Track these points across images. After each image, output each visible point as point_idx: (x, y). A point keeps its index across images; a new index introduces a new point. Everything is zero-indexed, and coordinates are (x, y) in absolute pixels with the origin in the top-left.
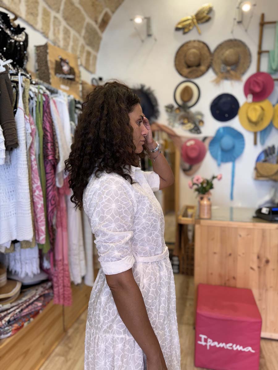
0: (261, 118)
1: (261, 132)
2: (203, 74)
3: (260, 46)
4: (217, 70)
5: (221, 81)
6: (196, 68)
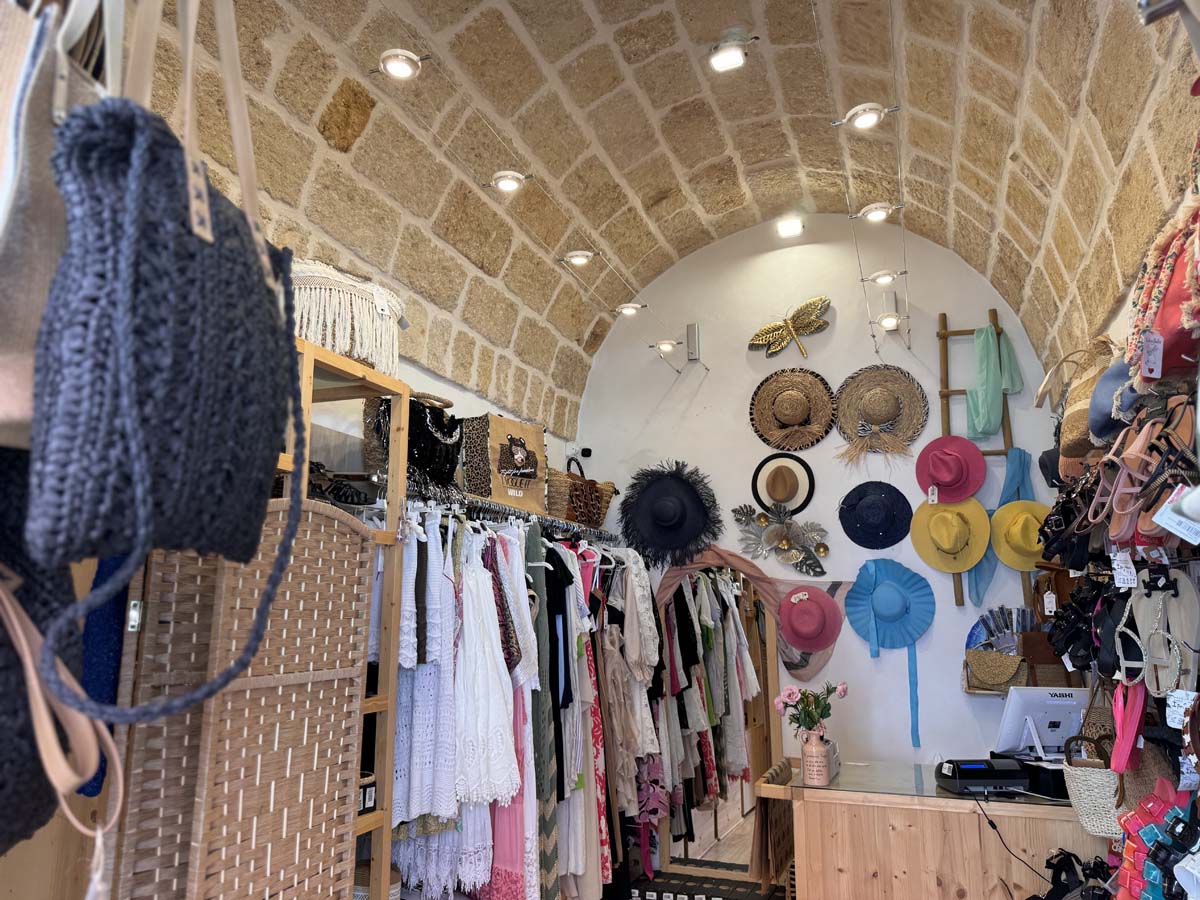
0: (964, 541)
1: (969, 572)
2: (818, 441)
3: (945, 380)
4: (849, 432)
5: (863, 455)
6: (802, 428)
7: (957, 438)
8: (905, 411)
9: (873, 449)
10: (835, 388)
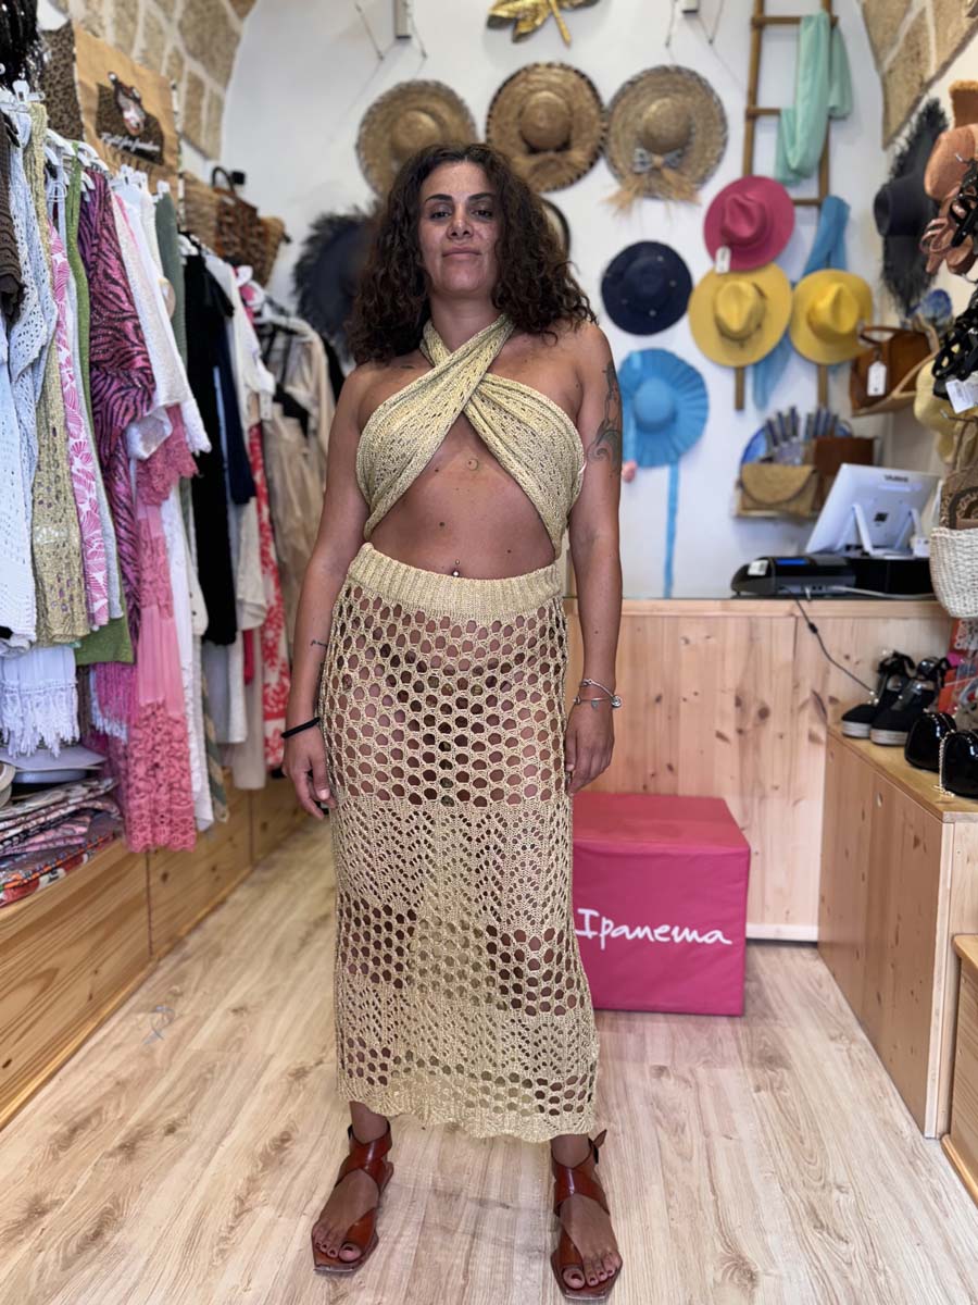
0: (757, 322)
1: (756, 365)
2: (579, 177)
3: (753, 94)
4: (620, 165)
5: (636, 202)
6: (557, 157)
7: (762, 180)
8: (697, 139)
9: (650, 193)
10: (607, 95)
